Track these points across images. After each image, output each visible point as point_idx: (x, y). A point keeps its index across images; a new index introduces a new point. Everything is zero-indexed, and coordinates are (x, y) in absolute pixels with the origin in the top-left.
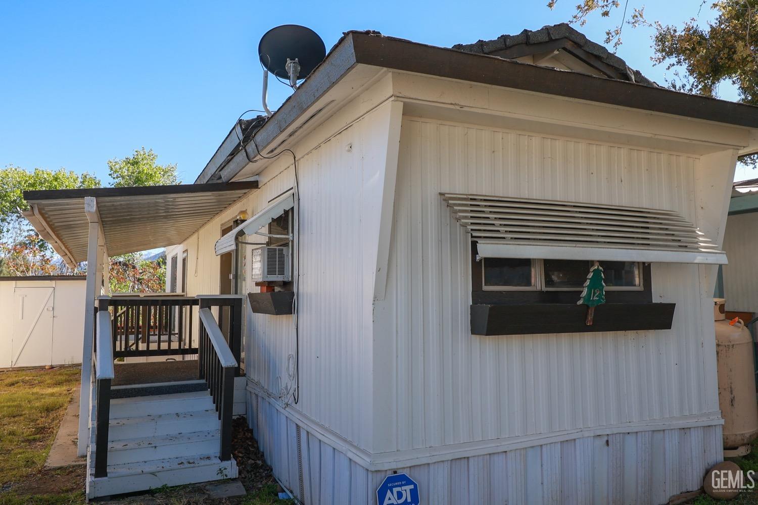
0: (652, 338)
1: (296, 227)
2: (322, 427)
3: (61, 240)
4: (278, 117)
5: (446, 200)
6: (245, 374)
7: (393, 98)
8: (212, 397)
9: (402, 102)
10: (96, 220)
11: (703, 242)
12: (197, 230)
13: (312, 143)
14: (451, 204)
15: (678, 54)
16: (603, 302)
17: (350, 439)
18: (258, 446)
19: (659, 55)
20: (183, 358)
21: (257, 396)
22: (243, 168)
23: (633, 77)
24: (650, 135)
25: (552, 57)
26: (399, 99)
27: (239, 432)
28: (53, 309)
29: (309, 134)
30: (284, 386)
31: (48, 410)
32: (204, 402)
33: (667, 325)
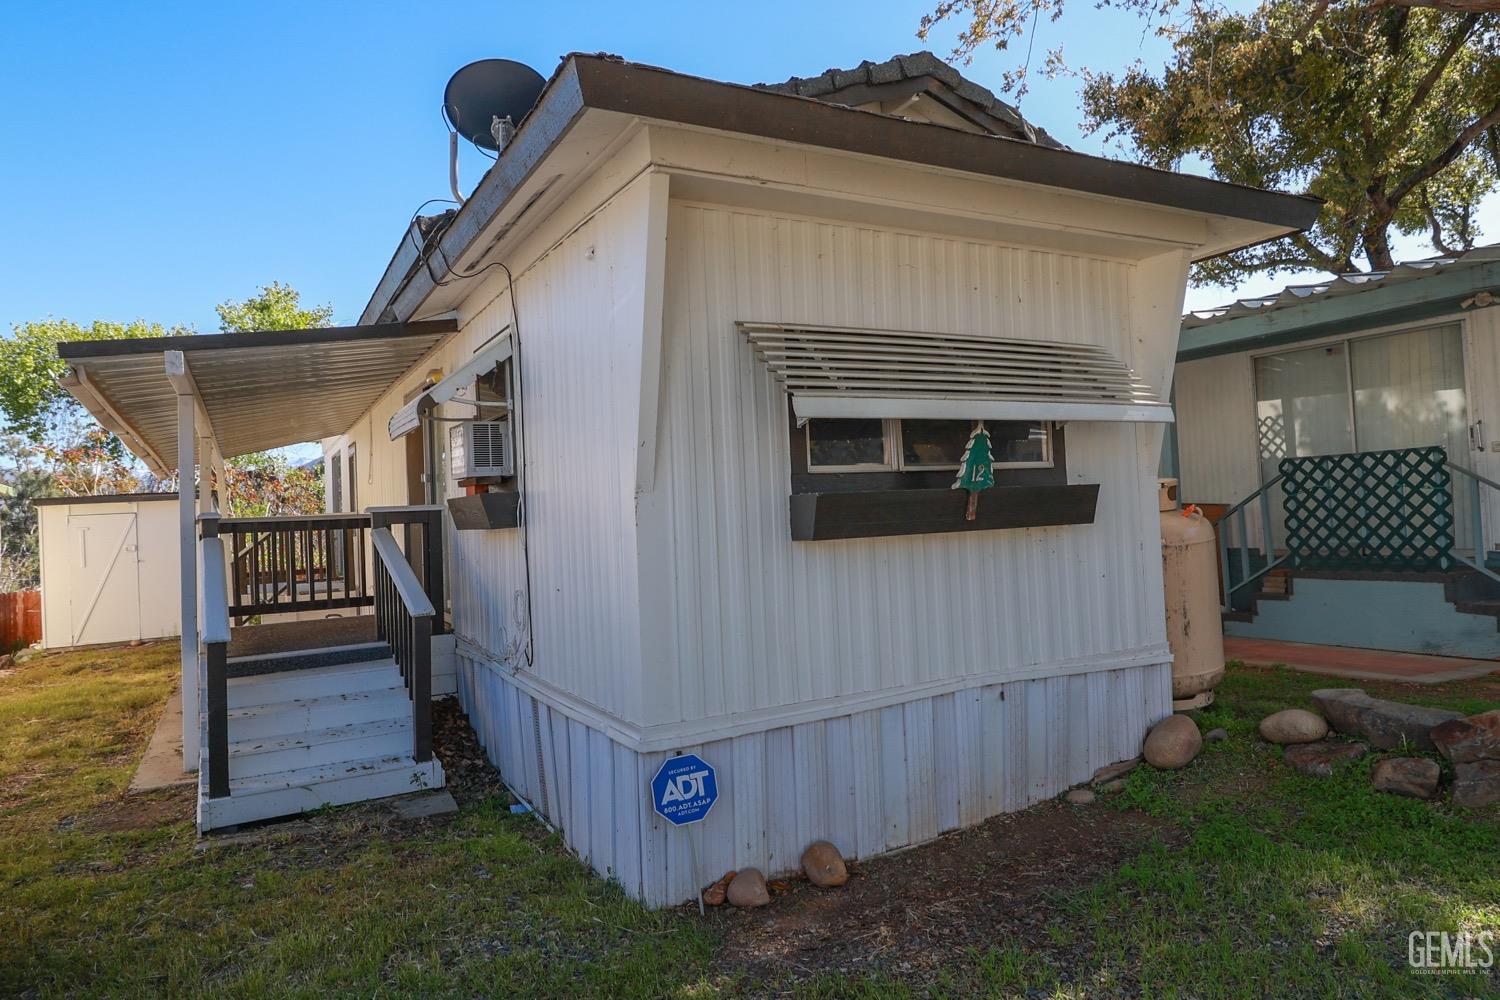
0: (1065, 537)
1: (517, 388)
2: (569, 696)
3: (134, 429)
4: (472, 206)
5: (746, 332)
6: (453, 630)
7: (652, 168)
8: (398, 666)
9: (667, 173)
10: (189, 391)
11: (1138, 391)
12: (368, 409)
13: (536, 250)
14: (754, 338)
15: (1120, 116)
16: (991, 484)
17: (610, 709)
18: (477, 740)
19: (1091, 120)
20: (359, 612)
21: (472, 661)
22: (428, 295)
23: (1033, 138)
24: (1057, 228)
25: (910, 107)
26: (662, 169)
27: (447, 720)
28: (137, 548)
29: (529, 236)
30: (511, 641)
31: (135, 706)
32: (387, 675)
33: (1089, 518)
